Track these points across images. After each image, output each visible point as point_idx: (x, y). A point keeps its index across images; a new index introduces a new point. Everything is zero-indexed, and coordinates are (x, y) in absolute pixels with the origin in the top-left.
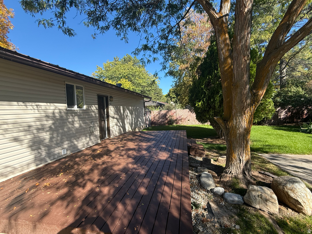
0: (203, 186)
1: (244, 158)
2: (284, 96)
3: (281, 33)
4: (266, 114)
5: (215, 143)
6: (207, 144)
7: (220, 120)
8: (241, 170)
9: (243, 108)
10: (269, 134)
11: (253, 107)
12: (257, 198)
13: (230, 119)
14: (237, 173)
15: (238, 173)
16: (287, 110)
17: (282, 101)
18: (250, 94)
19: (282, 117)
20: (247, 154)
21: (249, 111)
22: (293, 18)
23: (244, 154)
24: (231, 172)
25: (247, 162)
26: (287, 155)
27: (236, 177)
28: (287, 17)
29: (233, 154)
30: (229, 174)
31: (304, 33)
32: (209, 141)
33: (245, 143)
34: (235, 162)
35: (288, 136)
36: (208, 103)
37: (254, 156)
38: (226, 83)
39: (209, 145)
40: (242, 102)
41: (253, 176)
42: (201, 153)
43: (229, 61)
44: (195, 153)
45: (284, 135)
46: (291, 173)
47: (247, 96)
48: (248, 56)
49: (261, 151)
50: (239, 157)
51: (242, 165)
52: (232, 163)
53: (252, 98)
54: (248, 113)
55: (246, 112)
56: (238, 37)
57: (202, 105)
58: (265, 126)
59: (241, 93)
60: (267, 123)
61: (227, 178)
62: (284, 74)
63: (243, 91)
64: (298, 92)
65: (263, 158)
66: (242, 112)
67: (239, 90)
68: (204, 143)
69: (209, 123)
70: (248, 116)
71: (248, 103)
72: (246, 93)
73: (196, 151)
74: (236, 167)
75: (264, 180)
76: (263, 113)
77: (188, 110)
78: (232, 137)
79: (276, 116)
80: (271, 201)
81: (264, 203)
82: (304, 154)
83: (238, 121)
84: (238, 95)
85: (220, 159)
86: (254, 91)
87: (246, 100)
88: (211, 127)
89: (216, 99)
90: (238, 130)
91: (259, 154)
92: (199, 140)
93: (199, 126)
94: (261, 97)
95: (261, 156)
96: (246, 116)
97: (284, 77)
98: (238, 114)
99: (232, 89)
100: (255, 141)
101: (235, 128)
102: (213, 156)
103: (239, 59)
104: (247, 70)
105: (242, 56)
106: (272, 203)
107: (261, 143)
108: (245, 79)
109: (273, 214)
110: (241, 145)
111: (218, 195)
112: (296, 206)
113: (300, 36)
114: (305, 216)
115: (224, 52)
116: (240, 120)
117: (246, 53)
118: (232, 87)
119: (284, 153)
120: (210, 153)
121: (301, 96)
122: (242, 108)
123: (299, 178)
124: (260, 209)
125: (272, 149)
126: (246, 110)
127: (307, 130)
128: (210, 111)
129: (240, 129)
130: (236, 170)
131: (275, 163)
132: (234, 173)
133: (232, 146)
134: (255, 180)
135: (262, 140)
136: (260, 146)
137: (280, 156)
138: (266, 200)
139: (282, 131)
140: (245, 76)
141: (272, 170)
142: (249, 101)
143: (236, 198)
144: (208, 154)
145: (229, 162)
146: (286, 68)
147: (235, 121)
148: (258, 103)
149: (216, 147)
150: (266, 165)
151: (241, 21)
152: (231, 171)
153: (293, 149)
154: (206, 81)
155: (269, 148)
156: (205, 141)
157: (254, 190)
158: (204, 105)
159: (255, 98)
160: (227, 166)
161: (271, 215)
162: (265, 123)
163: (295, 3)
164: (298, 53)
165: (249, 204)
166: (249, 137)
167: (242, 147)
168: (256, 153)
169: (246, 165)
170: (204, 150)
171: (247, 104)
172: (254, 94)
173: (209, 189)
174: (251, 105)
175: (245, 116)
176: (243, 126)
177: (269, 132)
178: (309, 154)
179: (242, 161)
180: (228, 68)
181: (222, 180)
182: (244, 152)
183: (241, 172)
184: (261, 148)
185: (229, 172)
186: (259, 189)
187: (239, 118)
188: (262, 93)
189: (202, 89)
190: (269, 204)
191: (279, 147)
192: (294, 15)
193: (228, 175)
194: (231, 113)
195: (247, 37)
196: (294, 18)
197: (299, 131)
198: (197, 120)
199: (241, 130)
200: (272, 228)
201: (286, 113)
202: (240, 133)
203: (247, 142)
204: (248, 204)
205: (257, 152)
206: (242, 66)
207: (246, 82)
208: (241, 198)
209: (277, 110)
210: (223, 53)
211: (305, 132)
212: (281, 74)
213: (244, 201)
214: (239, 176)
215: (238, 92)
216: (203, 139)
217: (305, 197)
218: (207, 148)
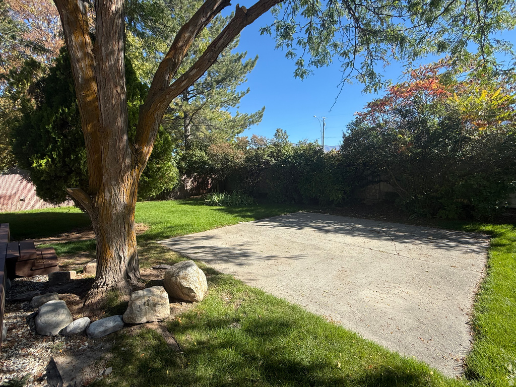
0: (43, 333)
1: (126, 253)
2: (189, 160)
3: (166, 70)
4: (166, 183)
5: (85, 239)
6: (66, 243)
7: (80, 193)
8: (122, 273)
9: (120, 172)
10: (173, 211)
11: (136, 171)
12: (143, 307)
13: (100, 191)
14: (115, 281)
15: (117, 280)
16: (192, 179)
17: (187, 167)
18: (129, 150)
19: (188, 188)
20: (131, 246)
21: (129, 177)
22: (179, 57)
23: (127, 246)
24: (105, 283)
25: (132, 258)
26: (189, 235)
27: (114, 289)
28: (173, 52)
29: (108, 251)
30: (102, 287)
31: (188, 81)
32: (73, 236)
33: (127, 229)
34: (112, 264)
35: (193, 211)
36: (64, 162)
37: (152, 247)
38: (90, 126)
39: (72, 246)
40: (118, 162)
41: (142, 278)
42: (49, 264)
43: (94, 86)
44: (31, 270)
45: (189, 210)
46: (191, 257)
47: (124, 153)
48: (123, 88)
49: (161, 236)
50: (118, 253)
51: (124, 266)
52: (106, 267)
53: (133, 156)
54: (128, 180)
55: (125, 178)
56: (103, 48)
57: (50, 166)
58: (170, 201)
59: (114, 146)
60: (172, 197)
61: (98, 295)
62: (189, 132)
63: (118, 144)
64: (202, 157)
65: (163, 245)
66: (118, 179)
67: (110, 142)
68: (58, 244)
69: (72, 203)
70: (129, 184)
71: (127, 164)
72: (123, 148)
73: (33, 265)
74: (113, 271)
75: (158, 276)
76: (161, 182)
77: (18, 177)
78: (105, 221)
79: (182, 186)
80: (160, 303)
81: (152, 309)
82: (205, 230)
83: (113, 193)
84: (110, 150)
85: (90, 267)
86: (137, 146)
87: (124, 159)
88: (78, 210)
89: (80, 155)
90: (114, 209)
91: (159, 242)
92: (48, 239)
93: (51, 211)
94: (146, 156)
95: (160, 244)
96: (126, 185)
97: (189, 135)
98: (113, 183)
99: (100, 138)
100: (154, 224)
101: (109, 206)
102: (78, 264)
103: (107, 87)
104: (123, 110)
105: (113, 86)
106: (162, 305)
107: (162, 226)
108: (119, 124)
109: (164, 319)
110: (120, 233)
111: (77, 334)
112: (189, 296)
113: (185, 82)
114: (197, 304)
115: (83, 68)
116: (116, 192)
117: (119, 81)
118: (99, 134)
119: (187, 234)
120: (71, 261)
121: (204, 163)
122: (118, 172)
123: (193, 260)
124: (148, 322)
125: (174, 231)
126: (124, 176)
127: (210, 202)
128: (72, 179)
129: (117, 207)
130: (113, 277)
131: (176, 248)
132: (110, 282)
133: (105, 237)
134: (144, 281)
135: (163, 221)
136: (160, 230)
137: (182, 239)
138: (155, 305)
139: (187, 205)
140: (119, 119)
141: (171, 259)
142: (128, 161)
143: (110, 323)
144: (68, 262)
145: (102, 267)
146: (190, 125)
147: (107, 194)
148: (143, 164)
149: (87, 246)
150: (165, 255)
151: (106, 24)
152: (106, 280)
153: (196, 227)
154: (57, 117)
155: (171, 231)
156: (62, 240)
157: (139, 298)
158: (55, 166)
159: (137, 156)
160: (98, 275)
161: (162, 321)
162: (170, 197)
163: (180, 38)
164: (200, 108)
165: (131, 323)
166: (133, 218)
167: (121, 236)
168: (153, 241)
169: (130, 263)
170: (55, 258)
171: (125, 166)
172: (137, 150)
173: (57, 333)
174: (132, 167)
175: (124, 185)
176: (122, 201)
177: (173, 209)
178: (209, 230)
179: (123, 259)
180: (93, 100)
181: (87, 303)
182: (126, 243)
183: (123, 276)
184: (160, 233)
185: (102, 284)
186: (145, 293)
187: (114, 189)
188: (148, 151)
189: (48, 132)
190: (159, 308)
191: (182, 227)
192: (180, 53)
193: (100, 290)
194: (101, 180)
195: (118, 55)
196: (181, 57)
197: (203, 204)
198: (38, 198)
199: (119, 208)
200: (160, 340)
201: (193, 183)
202: (118, 213)
203: (130, 226)
204: (129, 324)
205: (155, 240)
206: (114, 101)
207: (121, 130)
208: (119, 319)
209: (183, 179)
210: (81, 68)
211: (208, 204)
212: (186, 131)
213: (123, 322)
214: (118, 284)
215: (110, 144)
216: (58, 237)
217: (197, 280)
218: (65, 253)
